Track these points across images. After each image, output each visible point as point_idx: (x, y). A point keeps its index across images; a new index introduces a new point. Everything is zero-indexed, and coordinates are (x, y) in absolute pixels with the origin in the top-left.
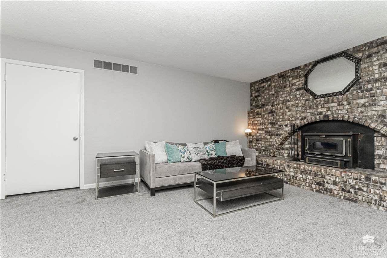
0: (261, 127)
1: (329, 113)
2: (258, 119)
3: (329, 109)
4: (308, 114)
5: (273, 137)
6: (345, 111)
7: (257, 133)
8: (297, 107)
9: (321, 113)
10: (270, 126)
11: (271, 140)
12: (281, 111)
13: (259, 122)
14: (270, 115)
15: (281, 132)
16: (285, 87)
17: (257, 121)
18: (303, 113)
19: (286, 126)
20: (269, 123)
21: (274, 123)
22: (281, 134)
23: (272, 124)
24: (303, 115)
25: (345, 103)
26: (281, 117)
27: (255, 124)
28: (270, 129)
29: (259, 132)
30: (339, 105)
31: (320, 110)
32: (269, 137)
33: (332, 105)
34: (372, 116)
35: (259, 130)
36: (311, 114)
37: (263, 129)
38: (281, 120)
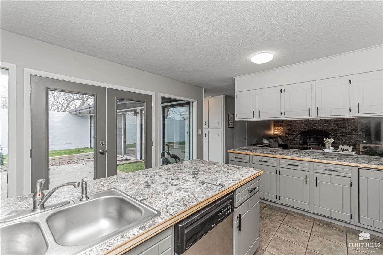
0: (283, 131)
1: (315, 127)
2: (281, 127)
3: (315, 126)
4: (307, 127)
6: (321, 127)
7: (280, 133)
8: (302, 124)
9: (312, 127)
10: (288, 131)
11: (289, 137)
12: (294, 125)
13: (281, 128)
14: (288, 126)
15: (294, 133)
17: (280, 128)
18: (305, 126)
19: (297, 131)
20: (287, 130)
21: (290, 129)
22: (294, 134)
23: (289, 130)
24: (305, 127)
25: (321, 124)
26: (294, 127)
28: (288, 132)
30: (319, 125)
31: (312, 126)
32: (287, 136)
33: (317, 124)
34: (329, 130)
35: (281, 132)
36: (308, 127)
38: (294, 128)
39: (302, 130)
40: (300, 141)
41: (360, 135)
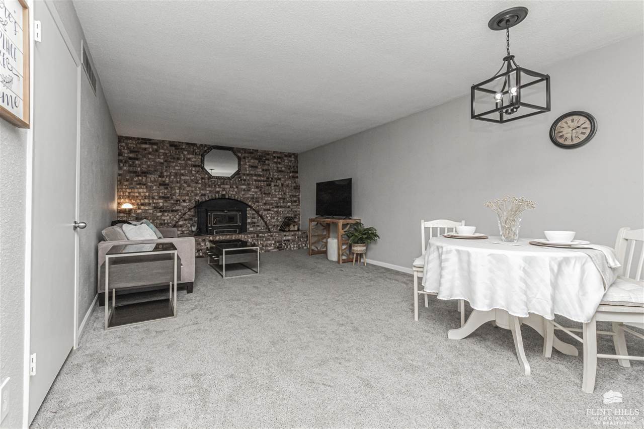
0: (147, 201)
1: (224, 193)
2: (141, 190)
3: (224, 189)
4: (208, 192)
5: (166, 214)
6: (234, 193)
7: (139, 209)
8: (197, 183)
9: (218, 192)
10: (161, 201)
11: (163, 218)
12: (178, 185)
13: (142, 194)
14: (162, 187)
15: (177, 208)
16: (178, 159)
17: (139, 193)
18: (203, 189)
19: (184, 201)
20: (160, 198)
21: (168, 198)
22: (178, 210)
23: (165, 198)
24: (203, 192)
25: (235, 187)
26: (178, 191)
27: (133, 196)
28: (161, 205)
29: (142, 207)
30: (231, 187)
31: (218, 189)
32: (159, 214)
33: (227, 186)
34: (248, 198)
35: (142, 204)
36: (210, 192)
37: (149, 204)
38: (177, 195)
39: (198, 198)
40: (192, 225)
41: (289, 207)
